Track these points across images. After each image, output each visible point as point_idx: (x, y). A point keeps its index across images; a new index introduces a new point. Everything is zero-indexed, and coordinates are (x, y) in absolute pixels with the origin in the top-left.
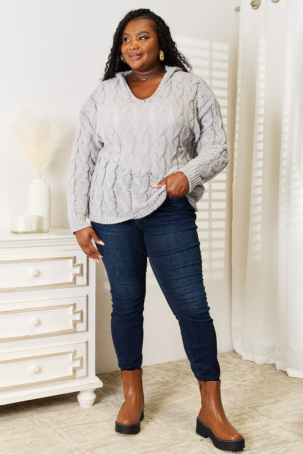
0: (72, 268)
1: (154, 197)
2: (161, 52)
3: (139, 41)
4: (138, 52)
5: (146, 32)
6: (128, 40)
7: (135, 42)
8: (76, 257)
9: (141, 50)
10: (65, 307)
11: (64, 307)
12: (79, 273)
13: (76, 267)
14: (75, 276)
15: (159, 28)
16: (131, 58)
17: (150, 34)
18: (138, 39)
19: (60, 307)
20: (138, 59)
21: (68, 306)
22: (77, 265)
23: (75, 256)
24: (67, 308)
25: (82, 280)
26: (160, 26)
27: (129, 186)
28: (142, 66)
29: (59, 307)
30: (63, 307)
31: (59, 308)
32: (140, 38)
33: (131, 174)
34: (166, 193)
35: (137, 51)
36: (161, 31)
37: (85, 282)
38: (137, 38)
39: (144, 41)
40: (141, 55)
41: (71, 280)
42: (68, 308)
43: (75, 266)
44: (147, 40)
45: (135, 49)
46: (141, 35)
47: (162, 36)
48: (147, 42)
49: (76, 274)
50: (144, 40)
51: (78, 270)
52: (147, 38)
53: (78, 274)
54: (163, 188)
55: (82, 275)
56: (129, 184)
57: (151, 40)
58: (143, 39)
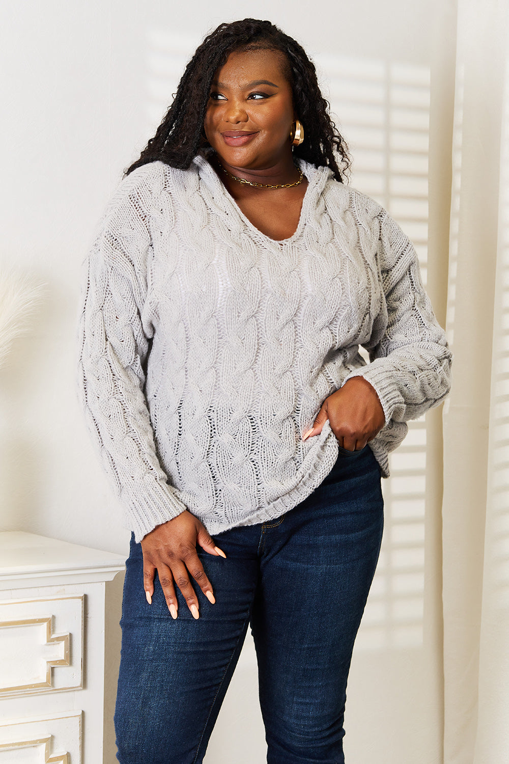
0: (46, 645)
1: (311, 457)
2: (298, 125)
3: (248, 101)
4: (246, 127)
5: (265, 82)
6: (220, 97)
7: (238, 105)
8: (57, 616)
9: (254, 124)
10: (26, 746)
11: (24, 746)
12: (63, 658)
13: (56, 642)
14: (53, 666)
15: (295, 70)
16: (228, 140)
17: (276, 86)
18: (246, 97)
19: (13, 747)
20: (246, 144)
21: (35, 744)
22: (59, 639)
23: (53, 616)
24: (33, 748)
25: (69, 676)
26: (297, 66)
27: (250, 447)
28: (255, 160)
29: (11, 747)
30: (21, 746)
31: (11, 750)
32: (252, 96)
33: (252, 419)
34: (335, 439)
35: (243, 127)
36: (300, 78)
37: (78, 681)
38: (243, 96)
39: (261, 104)
40: (252, 134)
41: (43, 678)
42: (35, 748)
43: (53, 640)
44: (268, 100)
45: (238, 122)
46: (254, 90)
47: (302, 90)
48: (267, 104)
49: (55, 662)
50: (261, 101)
51: (59, 651)
52: (266, 96)
53: (61, 662)
54: (326, 429)
55: (71, 663)
56: (250, 444)
57: (277, 99)
58: (258, 97)
